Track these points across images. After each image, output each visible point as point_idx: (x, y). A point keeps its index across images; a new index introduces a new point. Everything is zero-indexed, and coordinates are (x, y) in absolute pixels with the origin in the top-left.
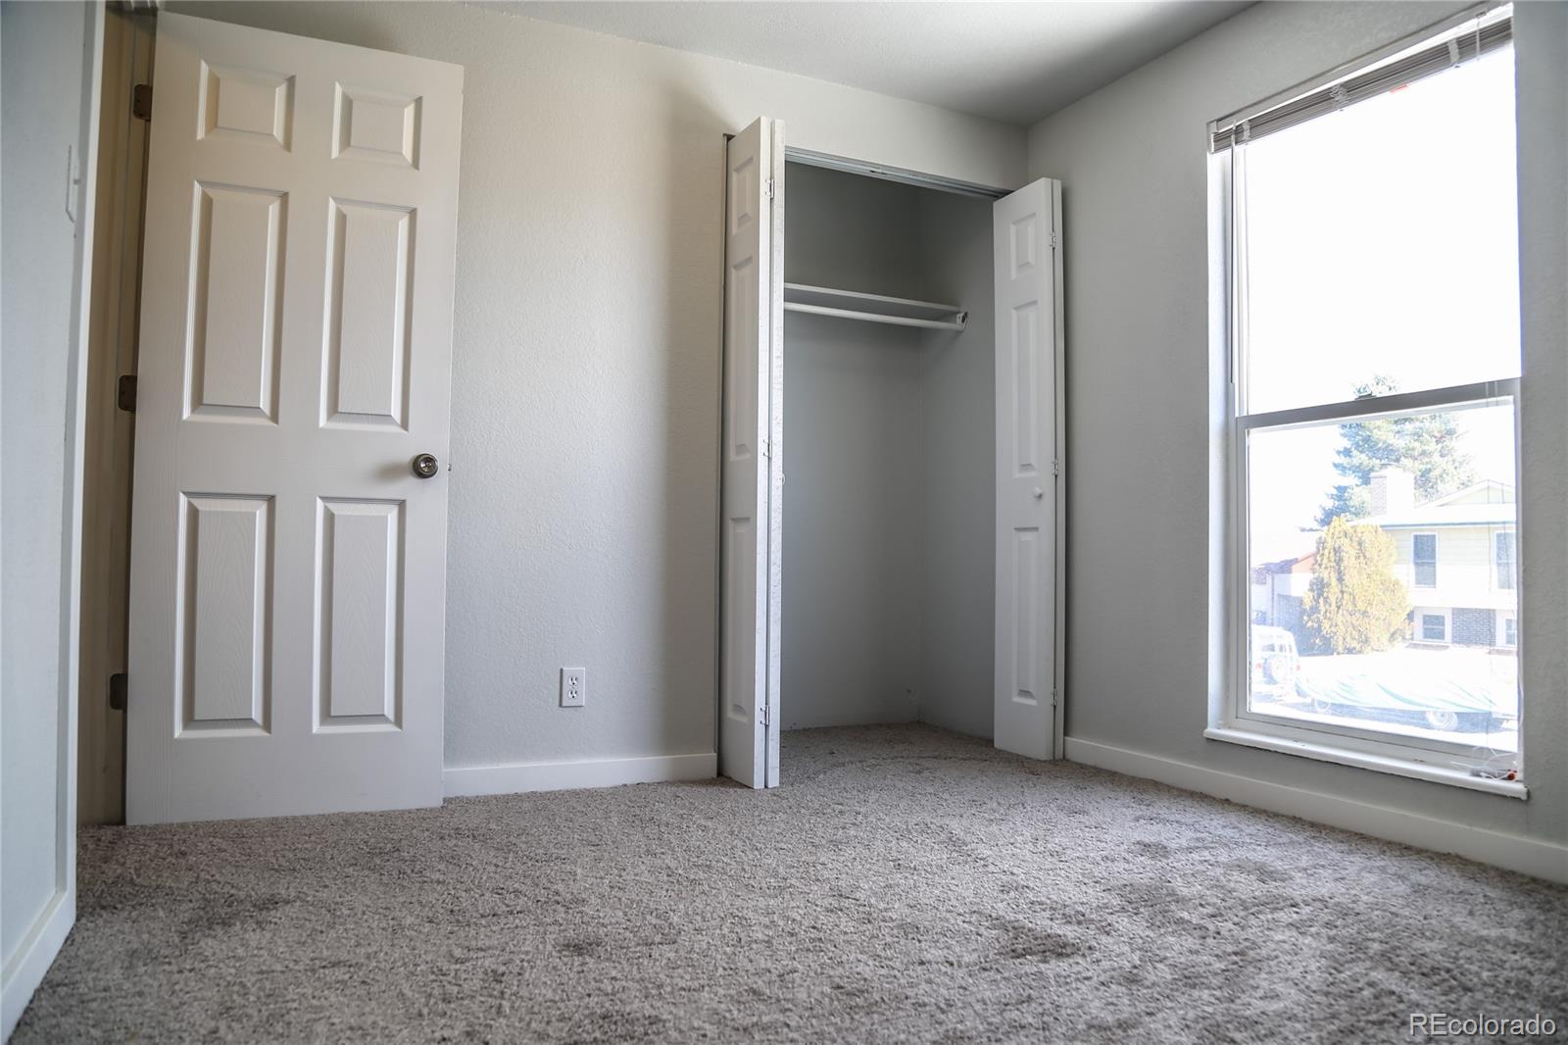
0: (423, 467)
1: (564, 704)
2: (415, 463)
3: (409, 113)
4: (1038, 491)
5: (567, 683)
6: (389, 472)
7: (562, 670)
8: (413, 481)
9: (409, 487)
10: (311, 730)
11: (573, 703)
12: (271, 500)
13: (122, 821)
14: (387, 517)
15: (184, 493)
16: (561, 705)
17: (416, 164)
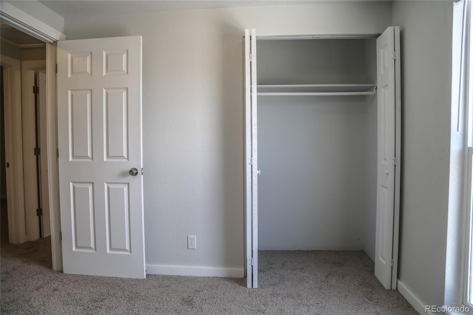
0: (133, 172)
1: (189, 248)
2: (130, 171)
3: (124, 56)
4: (386, 171)
5: (190, 241)
6: (123, 174)
7: (188, 236)
8: (131, 177)
9: (130, 179)
10: (107, 252)
11: (192, 247)
12: (93, 183)
13: (62, 272)
14: (124, 188)
15: (71, 182)
16: (188, 248)
17: (127, 73)
